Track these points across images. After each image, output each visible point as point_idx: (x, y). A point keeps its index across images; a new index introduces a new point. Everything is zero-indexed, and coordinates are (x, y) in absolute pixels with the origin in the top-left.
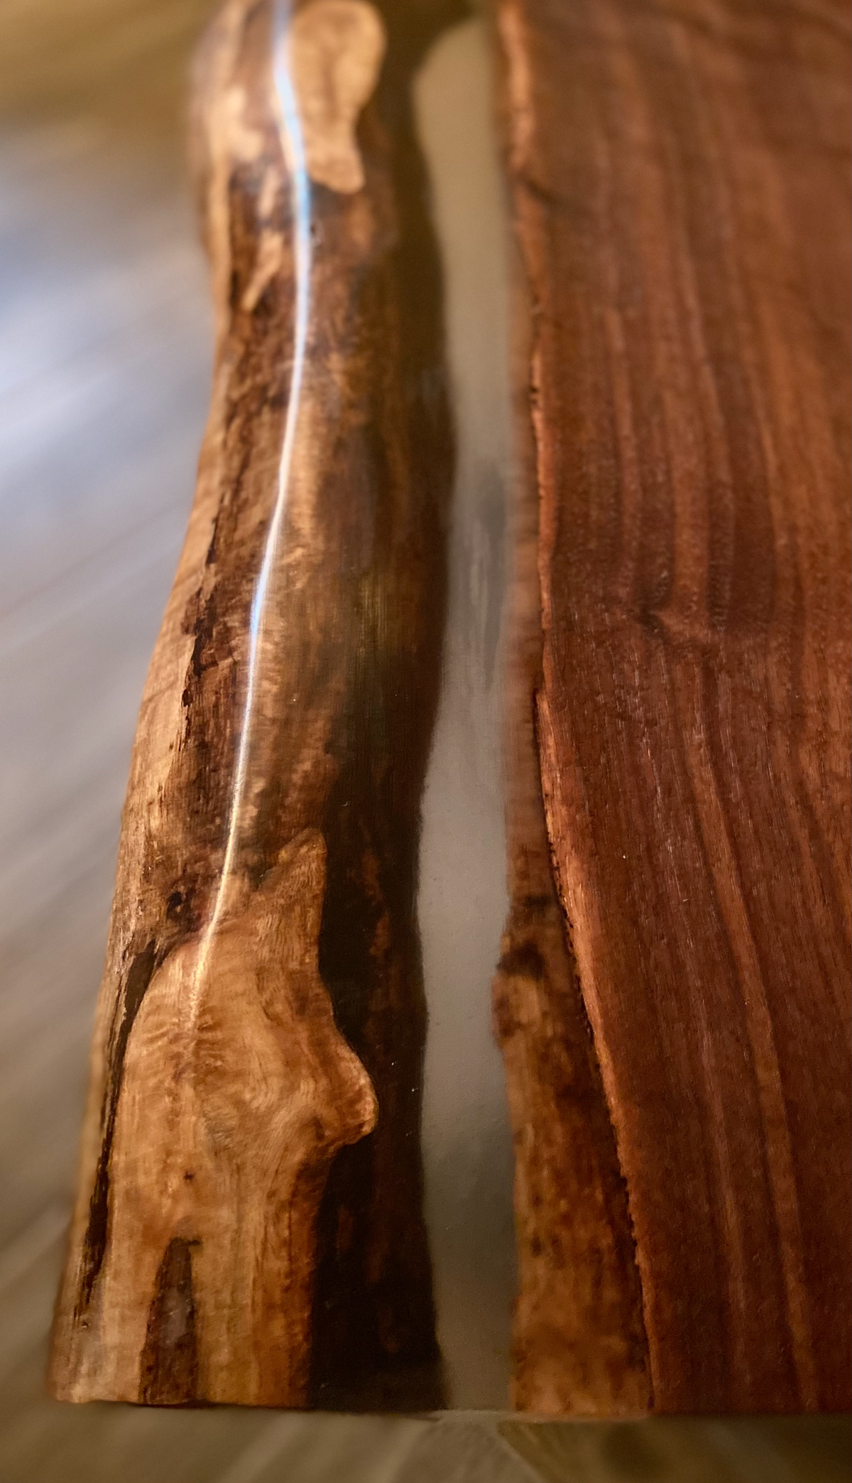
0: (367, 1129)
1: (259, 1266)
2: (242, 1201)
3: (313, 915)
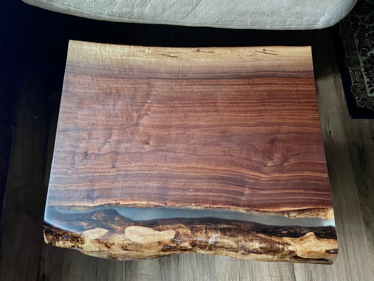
0: (314, 233)
1: (327, 244)
2: (322, 246)
3: (293, 238)
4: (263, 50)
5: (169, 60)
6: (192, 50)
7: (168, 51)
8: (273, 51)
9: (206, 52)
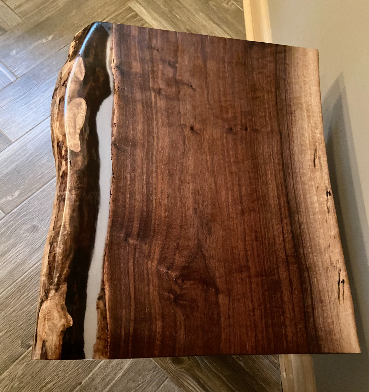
0: (71, 325)
1: (55, 343)
2: (53, 335)
3: (65, 296)
4: (343, 280)
5: (308, 157)
6: (327, 185)
7: (322, 156)
8: (343, 295)
9: (327, 203)
